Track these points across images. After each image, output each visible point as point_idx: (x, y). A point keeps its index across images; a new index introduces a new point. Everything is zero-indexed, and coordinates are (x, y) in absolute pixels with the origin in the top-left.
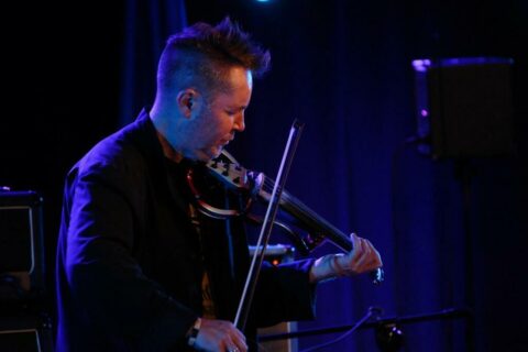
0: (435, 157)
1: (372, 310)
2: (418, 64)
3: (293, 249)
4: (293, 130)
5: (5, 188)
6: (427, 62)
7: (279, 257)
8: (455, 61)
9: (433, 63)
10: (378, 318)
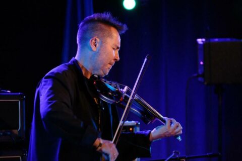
0: (206, 83)
1: (175, 152)
2: (200, 41)
3: (139, 123)
4: (146, 59)
5: (8, 91)
6: (204, 40)
7: (133, 127)
8: (216, 40)
9: (206, 40)
10: (177, 156)
